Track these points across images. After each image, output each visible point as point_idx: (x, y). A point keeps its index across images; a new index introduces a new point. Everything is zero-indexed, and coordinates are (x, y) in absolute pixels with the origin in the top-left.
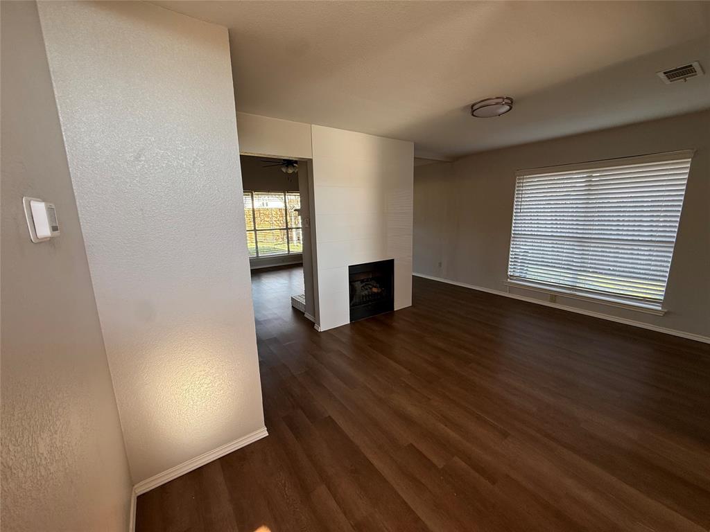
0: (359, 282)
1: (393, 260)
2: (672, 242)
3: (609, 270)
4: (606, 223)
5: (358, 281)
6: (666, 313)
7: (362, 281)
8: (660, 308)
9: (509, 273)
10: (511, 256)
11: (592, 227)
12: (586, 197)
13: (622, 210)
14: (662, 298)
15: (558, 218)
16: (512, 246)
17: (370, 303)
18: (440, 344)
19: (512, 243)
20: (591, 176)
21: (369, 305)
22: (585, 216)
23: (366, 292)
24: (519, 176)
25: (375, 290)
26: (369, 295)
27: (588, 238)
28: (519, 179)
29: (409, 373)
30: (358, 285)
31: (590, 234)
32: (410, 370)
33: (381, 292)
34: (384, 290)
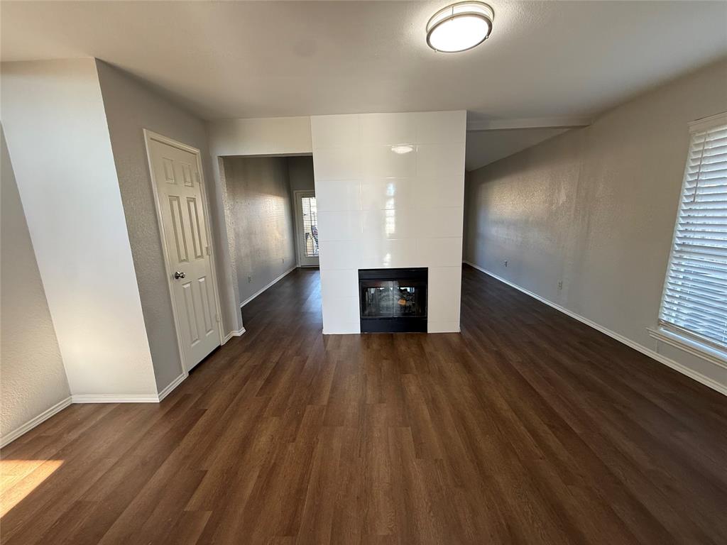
24: (698, 132)
28: (699, 137)
33: (410, 307)
34: (413, 304)
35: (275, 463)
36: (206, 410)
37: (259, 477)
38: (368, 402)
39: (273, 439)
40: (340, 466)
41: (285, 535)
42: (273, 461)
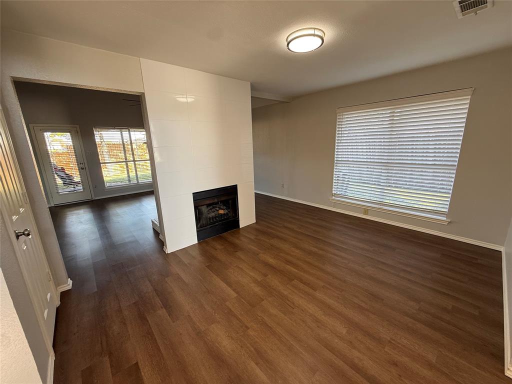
0: (205, 206)
1: (237, 185)
2: (455, 166)
3: (406, 185)
4: (404, 151)
5: (203, 205)
6: (449, 222)
7: (208, 205)
8: (445, 219)
9: (334, 192)
10: (334, 178)
11: (394, 154)
12: (390, 130)
13: (415, 139)
14: (446, 210)
15: (371, 147)
16: (335, 170)
17: (217, 224)
18: (271, 261)
19: (335, 168)
20: (394, 112)
21: (217, 225)
22: (389, 145)
23: (213, 214)
24: (339, 113)
25: (221, 212)
26: (215, 217)
27: (392, 163)
28: (339, 116)
29: (236, 295)
30: (204, 209)
31: (393, 159)
32: (237, 293)
33: (227, 214)
34: (230, 211)
35: (255, 349)
36: (137, 363)
37: (257, 364)
38: (259, 280)
39: (232, 338)
40: (291, 320)
41: (314, 374)
42: (253, 349)
